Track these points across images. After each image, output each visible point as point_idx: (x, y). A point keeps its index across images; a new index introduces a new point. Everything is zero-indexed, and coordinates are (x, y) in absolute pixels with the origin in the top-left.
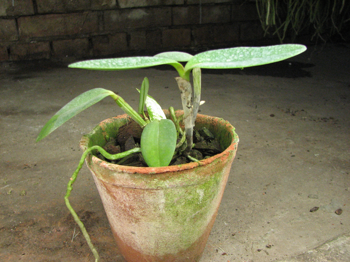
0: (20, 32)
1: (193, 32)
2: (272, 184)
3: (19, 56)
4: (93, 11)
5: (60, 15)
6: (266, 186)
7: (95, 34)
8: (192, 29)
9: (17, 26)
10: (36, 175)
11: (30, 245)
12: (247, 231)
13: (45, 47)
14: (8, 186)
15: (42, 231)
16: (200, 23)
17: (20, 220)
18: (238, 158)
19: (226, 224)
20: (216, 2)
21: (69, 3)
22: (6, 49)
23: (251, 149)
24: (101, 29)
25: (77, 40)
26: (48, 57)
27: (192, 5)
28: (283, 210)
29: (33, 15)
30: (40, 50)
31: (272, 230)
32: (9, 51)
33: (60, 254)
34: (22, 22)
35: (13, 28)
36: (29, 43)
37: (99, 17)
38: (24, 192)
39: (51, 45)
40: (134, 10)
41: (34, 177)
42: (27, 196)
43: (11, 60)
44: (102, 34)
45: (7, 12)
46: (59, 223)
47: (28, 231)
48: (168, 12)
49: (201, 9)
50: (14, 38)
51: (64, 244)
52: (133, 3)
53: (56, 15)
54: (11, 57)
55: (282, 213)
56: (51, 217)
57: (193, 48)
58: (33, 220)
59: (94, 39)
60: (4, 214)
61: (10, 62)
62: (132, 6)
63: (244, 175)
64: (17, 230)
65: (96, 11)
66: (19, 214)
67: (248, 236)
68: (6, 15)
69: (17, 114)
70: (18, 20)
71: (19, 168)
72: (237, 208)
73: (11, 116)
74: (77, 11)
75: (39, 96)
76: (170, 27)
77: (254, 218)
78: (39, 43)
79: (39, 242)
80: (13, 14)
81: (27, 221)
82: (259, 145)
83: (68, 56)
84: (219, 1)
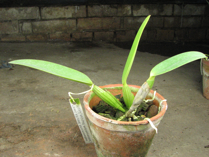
0: (78, 26)
1: (176, 32)
2: (189, 128)
3: (76, 39)
4: (118, 17)
5: (100, 18)
6: (185, 128)
7: (118, 30)
8: (175, 30)
9: (77, 23)
10: (67, 104)
11: (54, 137)
12: (163, 150)
13: (90, 35)
14: (52, 107)
15: (61, 131)
16: (181, 27)
17: (53, 125)
18: (176, 111)
21: (105, 12)
22: (70, 35)
23: (185, 107)
24: (122, 27)
25: (107, 32)
26: (91, 41)
28: (188, 144)
29: (85, 18)
30: (87, 36)
31: (177, 153)
33: (66, 143)
34: (80, 21)
35: (75, 24)
36: (82, 32)
37: (121, 20)
38: (58, 112)
39: (93, 33)
40: (142, 18)
41: (65, 105)
42: (59, 114)
43: (72, 40)
44: (122, 30)
45: (72, 16)
46: (70, 129)
47: (55, 130)
48: (161, 20)
49: (182, 19)
50: (74, 29)
51: (69, 139)
52: (141, 13)
53: (98, 18)
54: (72, 39)
55: (187, 145)
56: (67, 126)
57: (175, 41)
58: (59, 126)
59: (117, 33)
60: (47, 121)
61: (71, 41)
62: (140, 15)
63: (174, 120)
64: (50, 129)
65: (119, 17)
66: (53, 122)
67: (162, 153)
68: (71, 17)
70: (78, 20)
71: (60, 99)
72: (162, 138)
74: (109, 17)
75: (80, 62)
76: (162, 28)
77: (169, 144)
78: (87, 33)
79: (58, 136)
80: (75, 17)
81: (56, 125)
82: (191, 105)
83: (102, 41)
84: (194, 14)
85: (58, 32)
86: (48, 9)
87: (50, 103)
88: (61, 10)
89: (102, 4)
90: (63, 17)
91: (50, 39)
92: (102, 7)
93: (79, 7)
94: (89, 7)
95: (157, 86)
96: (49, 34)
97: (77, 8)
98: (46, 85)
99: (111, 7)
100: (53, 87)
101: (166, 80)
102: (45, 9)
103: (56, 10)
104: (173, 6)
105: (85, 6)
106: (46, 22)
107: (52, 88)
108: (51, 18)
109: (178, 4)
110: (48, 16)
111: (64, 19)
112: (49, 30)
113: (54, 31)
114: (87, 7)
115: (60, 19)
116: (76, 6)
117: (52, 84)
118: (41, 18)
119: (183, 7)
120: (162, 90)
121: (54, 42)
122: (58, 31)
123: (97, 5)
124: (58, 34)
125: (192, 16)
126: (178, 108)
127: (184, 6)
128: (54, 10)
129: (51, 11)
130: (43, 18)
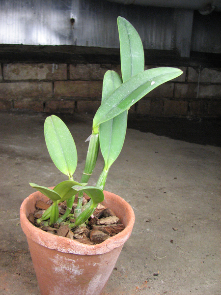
0: (55, 92)
1: (190, 104)
2: (211, 255)
3: (51, 109)
5: (86, 82)
6: (207, 256)
8: (189, 102)
9: (53, 87)
11: (21, 268)
12: (177, 292)
13: (71, 104)
14: (18, 219)
16: (197, 97)
17: (19, 248)
18: (192, 227)
19: (162, 282)
20: (212, 82)
22: (42, 103)
23: (206, 220)
26: (72, 112)
27: (191, 83)
28: (212, 281)
29: (65, 80)
30: (67, 106)
32: (44, 104)
34: (57, 85)
35: (50, 89)
36: (59, 101)
39: (76, 103)
43: (45, 111)
45: (47, 77)
47: (22, 257)
48: (171, 87)
49: (198, 86)
50: (49, 96)
53: (83, 82)
54: (45, 109)
55: (211, 283)
57: (188, 117)
58: (27, 250)
60: (10, 241)
61: (44, 113)
63: (191, 242)
64: (15, 255)
66: (19, 243)
68: (46, 79)
69: (38, 159)
70: (55, 83)
72: (176, 271)
73: (33, 160)
76: (171, 99)
77: (186, 282)
78: (67, 101)
79: (27, 267)
80: (51, 78)
81: (23, 249)
82: (214, 217)
83: (88, 113)
84: (215, 82)
85: (26, 99)
86: (13, 67)
87: (14, 211)
88: (31, 69)
89: (90, 63)
90: (35, 78)
91: (14, 108)
92: (90, 67)
93: (57, 65)
94: (71, 66)
95: (166, 187)
96: (13, 101)
97: (55, 66)
98: (9, 183)
99: (102, 68)
100: (19, 186)
101: (177, 177)
102: (9, 67)
103: (25, 68)
104: (187, 69)
105: (65, 65)
106: (9, 84)
107: (17, 187)
108: (16, 79)
109: (193, 67)
110: (13, 77)
111: (36, 81)
112: (14, 95)
113: (20, 97)
114: (68, 66)
115: (30, 81)
116: (53, 64)
117: (17, 181)
118: (3, 79)
119: (200, 72)
120: (172, 193)
121: (19, 113)
122: (26, 97)
123: (83, 63)
124: (26, 101)
125: (212, 84)
126: (195, 222)
127: (201, 70)
128: (22, 68)
129: (17, 69)
130: (6, 78)
